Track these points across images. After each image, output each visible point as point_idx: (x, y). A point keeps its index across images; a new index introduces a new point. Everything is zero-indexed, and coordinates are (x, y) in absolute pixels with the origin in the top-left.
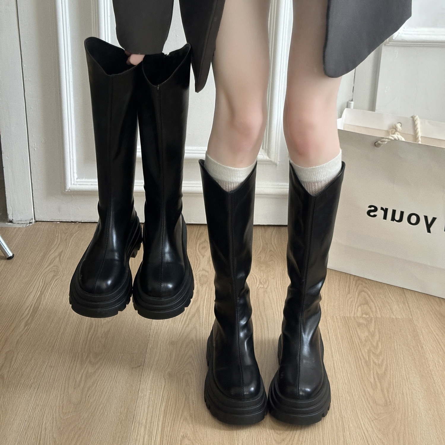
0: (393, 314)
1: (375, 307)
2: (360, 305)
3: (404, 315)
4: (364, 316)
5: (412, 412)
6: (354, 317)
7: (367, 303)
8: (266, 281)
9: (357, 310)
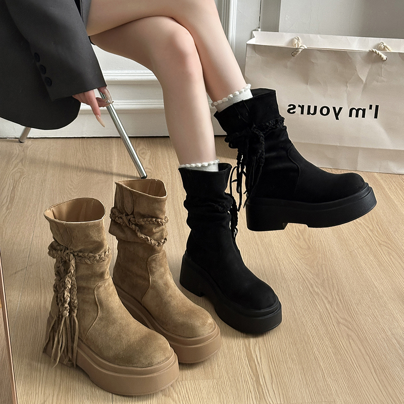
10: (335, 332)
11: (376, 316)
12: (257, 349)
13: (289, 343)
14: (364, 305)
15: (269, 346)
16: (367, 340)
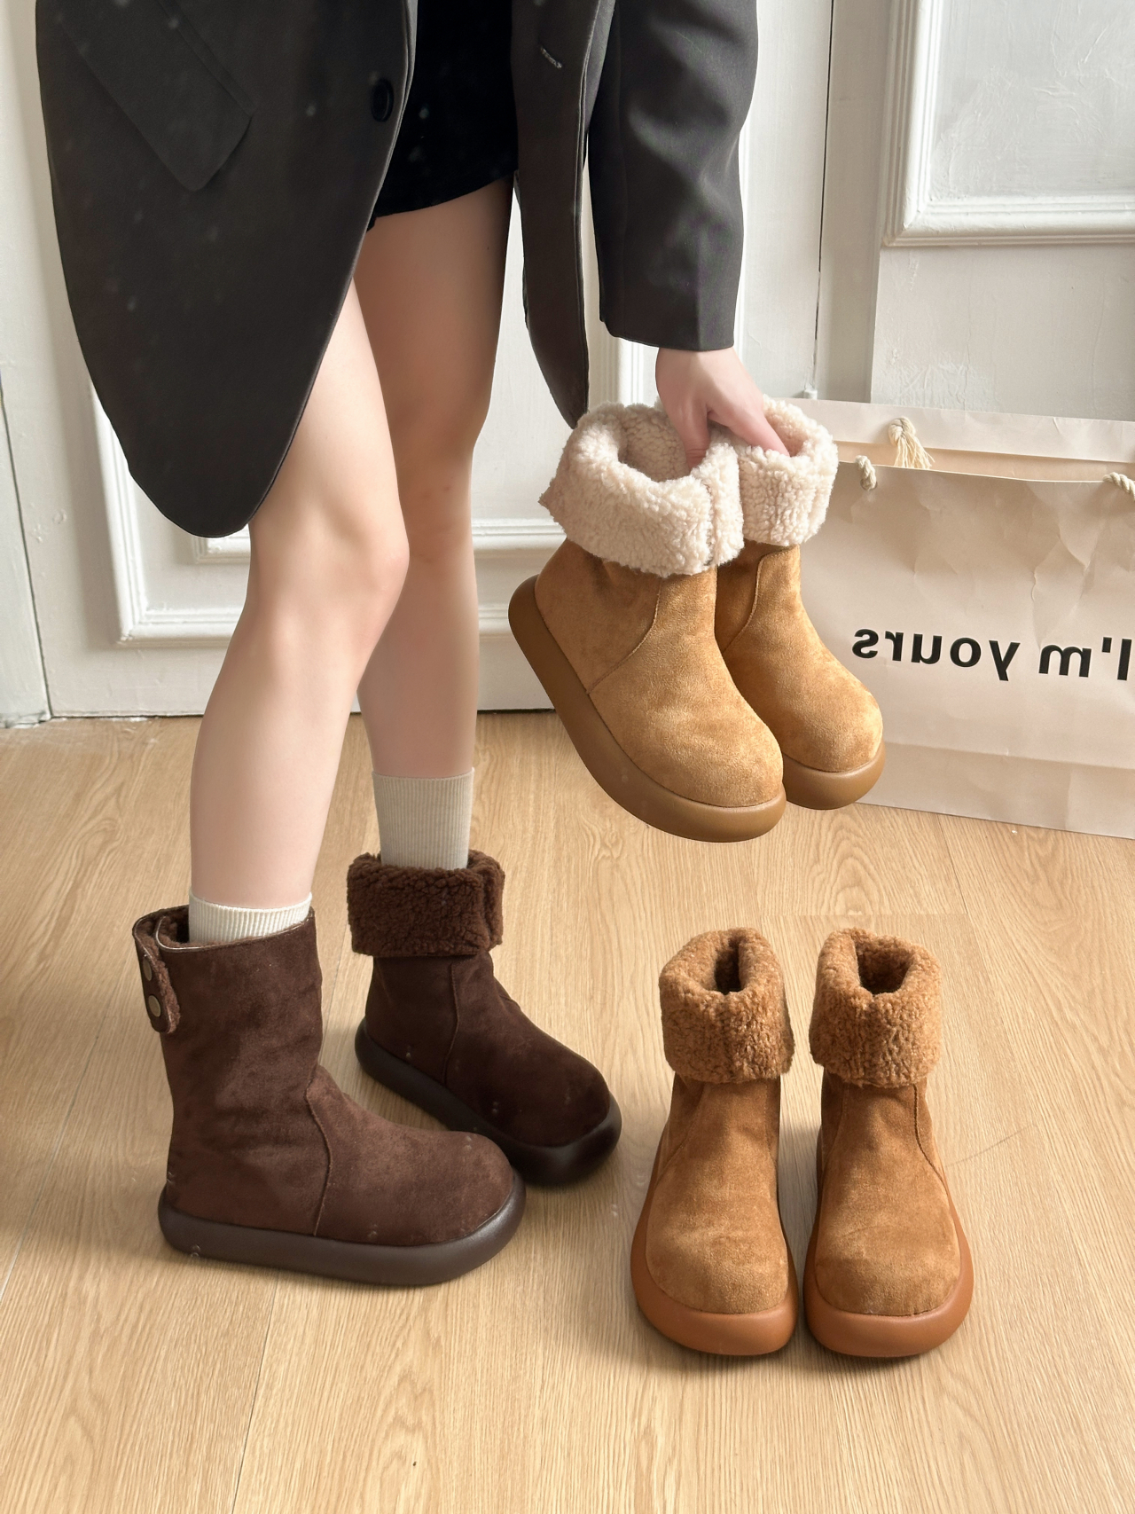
0: (921, 906)
1: (879, 891)
2: (843, 888)
3: (947, 907)
4: (851, 913)
5: (958, 1128)
6: (827, 918)
7: (858, 883)
8: (617, 843)
9: (836, 901)
10: (925, 1424)
11: (1061, 1369)
12: (671, 1480)
13: (773, 1461)
14: (1030, 1328)
15: (709, 1472)
16: (1018, 1458)
